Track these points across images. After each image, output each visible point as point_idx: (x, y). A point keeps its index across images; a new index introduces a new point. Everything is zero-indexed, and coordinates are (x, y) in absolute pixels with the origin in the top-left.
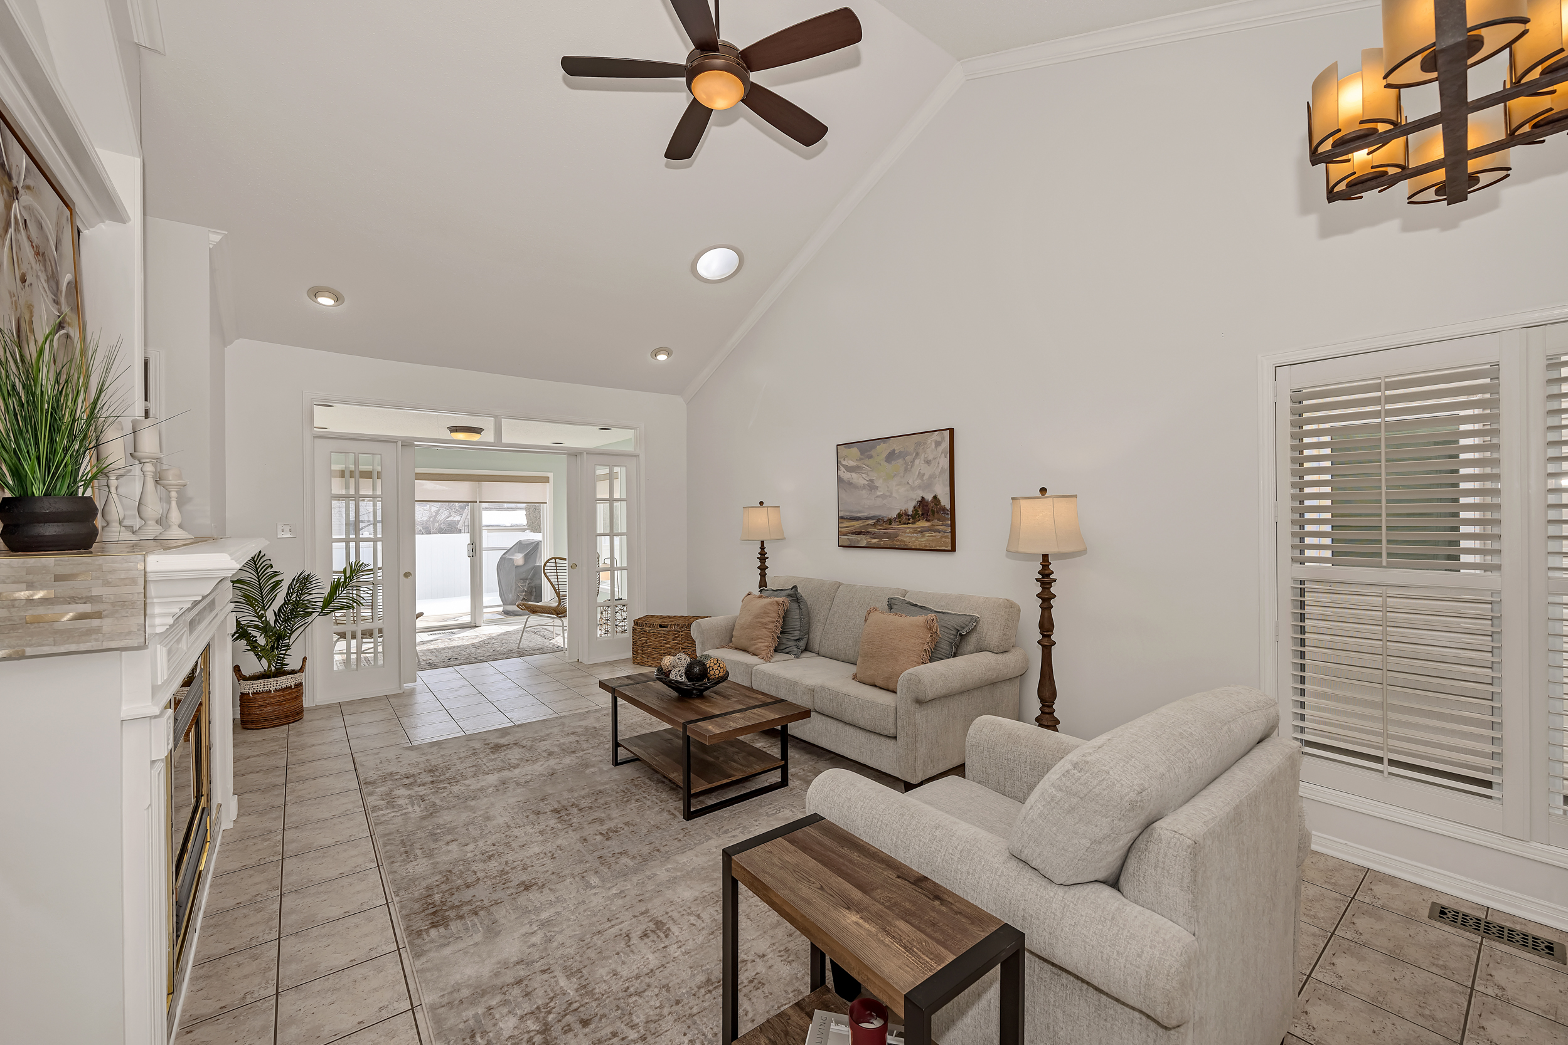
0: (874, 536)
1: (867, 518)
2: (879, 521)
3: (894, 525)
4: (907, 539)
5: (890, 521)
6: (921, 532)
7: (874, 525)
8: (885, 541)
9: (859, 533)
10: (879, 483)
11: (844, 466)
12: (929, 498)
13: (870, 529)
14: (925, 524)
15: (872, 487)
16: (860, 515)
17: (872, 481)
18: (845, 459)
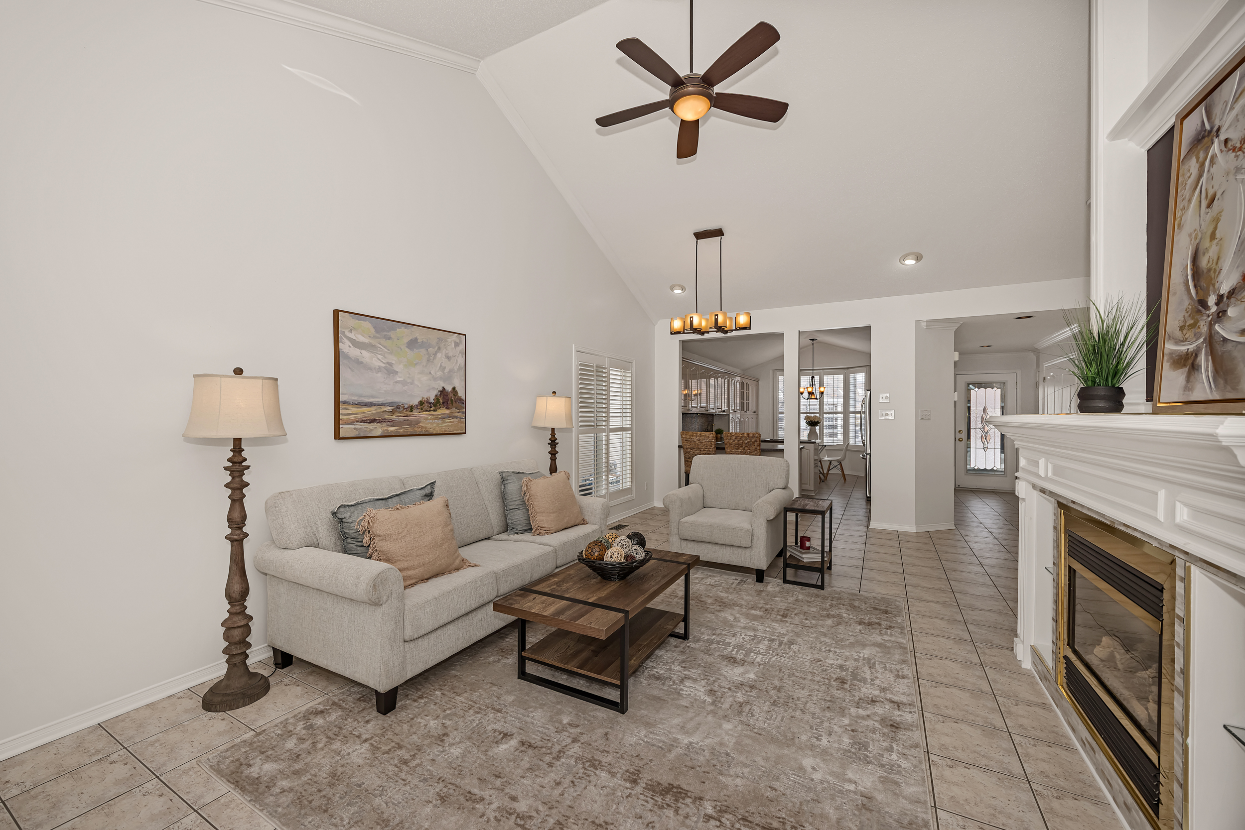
0: (392, 423)
1: (383, 405)
3: (415, 412)
4: (427, 426)
5: (411, 408)
6: (442, 418)
7: (392, 412)
8: (405, 429)
9: (373, 422)
10: (398, 368)
11: (349, 339)
12: (449, 388)
13: (386, 417)
14: (443, 411)
15: (390, 371)
16: (372, 400)
17: (390, 364)
18: (352, 331)
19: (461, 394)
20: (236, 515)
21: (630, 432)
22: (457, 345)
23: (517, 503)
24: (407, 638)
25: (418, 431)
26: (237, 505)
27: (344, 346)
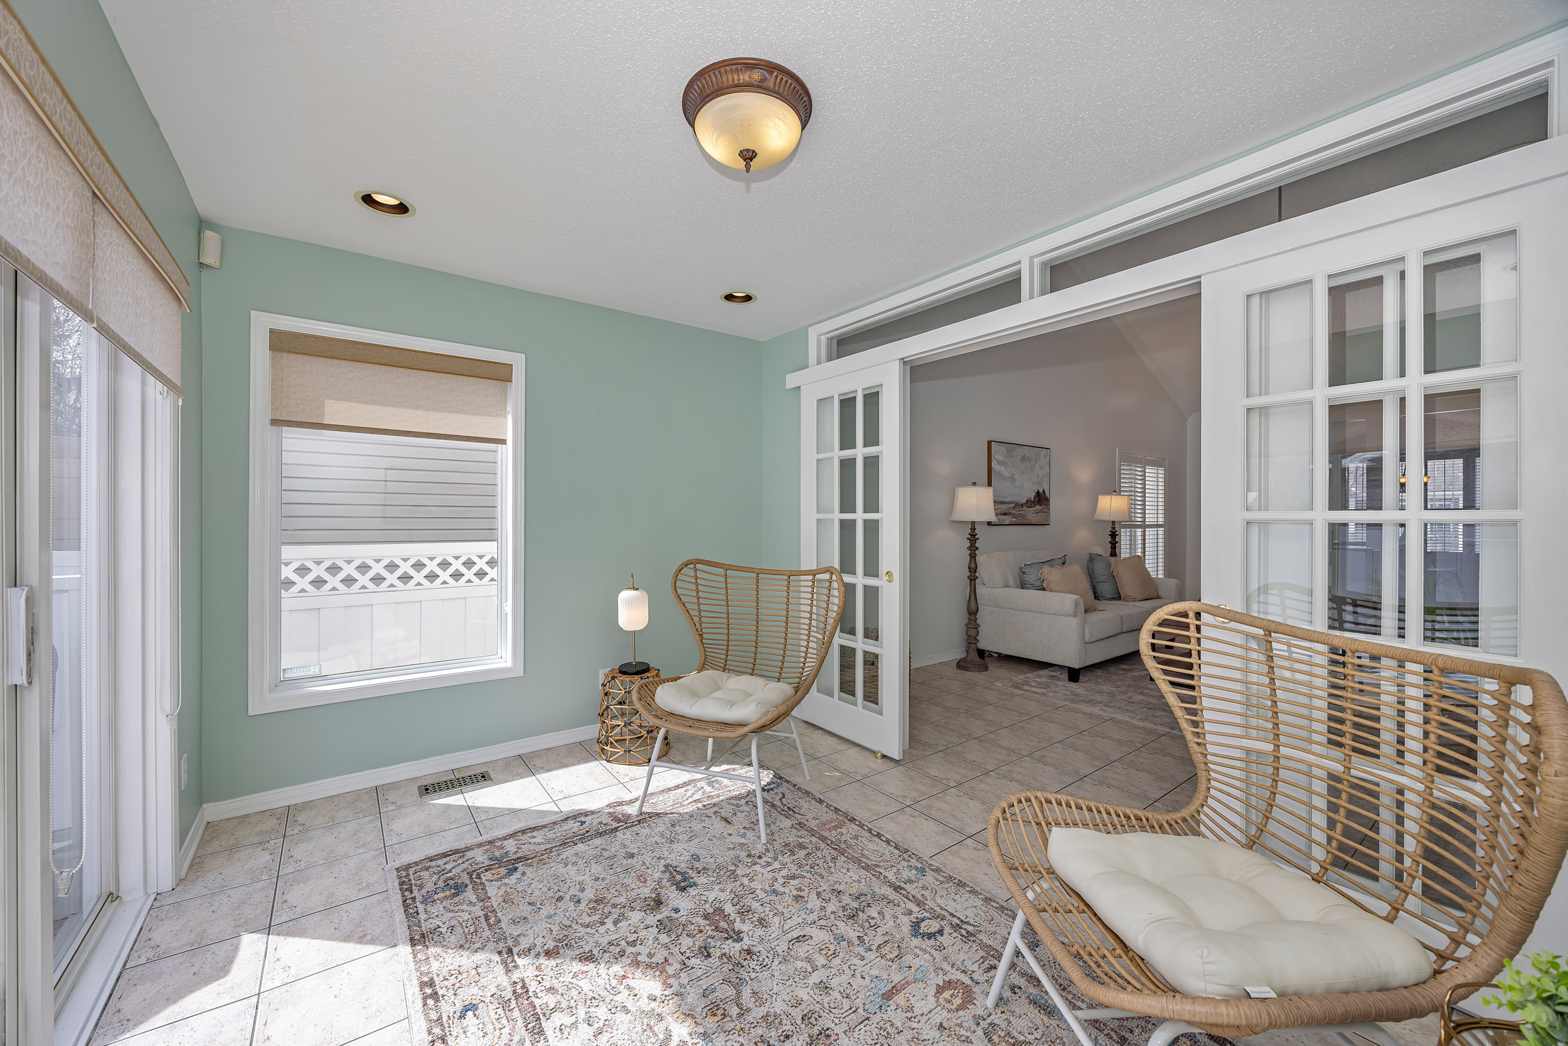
0: (1014, 515)
1: (1010, 503)
2: (1017, 505)
3: (1024, 508)
4: (1030, 518)
5: (1022, 505)
6: (1037, 513)
7: (1014, 508)
8: (1019, 520)
9: (1005, 514)
10: (1017, 477)
11: (996, 459)
12: (1041, 491)
13: (1011, 511)
14: (1038, 507)
15: (1013, 480)
16: (1005, 500)
17: (1013, 474)
18: (998, 454)
19: (1047, 494)
20: (973, 565)
21: (1163, 529)
22: (1045, 457)
23: (1105, 577)
24: (1086, 641)
25: (1026, 522)
26: (973, 559)
27: (994, 464)
